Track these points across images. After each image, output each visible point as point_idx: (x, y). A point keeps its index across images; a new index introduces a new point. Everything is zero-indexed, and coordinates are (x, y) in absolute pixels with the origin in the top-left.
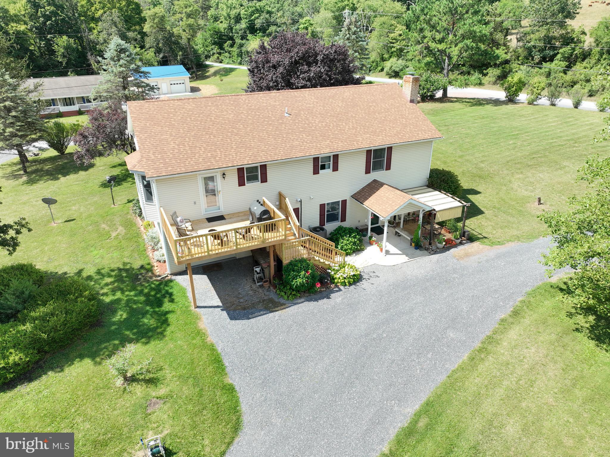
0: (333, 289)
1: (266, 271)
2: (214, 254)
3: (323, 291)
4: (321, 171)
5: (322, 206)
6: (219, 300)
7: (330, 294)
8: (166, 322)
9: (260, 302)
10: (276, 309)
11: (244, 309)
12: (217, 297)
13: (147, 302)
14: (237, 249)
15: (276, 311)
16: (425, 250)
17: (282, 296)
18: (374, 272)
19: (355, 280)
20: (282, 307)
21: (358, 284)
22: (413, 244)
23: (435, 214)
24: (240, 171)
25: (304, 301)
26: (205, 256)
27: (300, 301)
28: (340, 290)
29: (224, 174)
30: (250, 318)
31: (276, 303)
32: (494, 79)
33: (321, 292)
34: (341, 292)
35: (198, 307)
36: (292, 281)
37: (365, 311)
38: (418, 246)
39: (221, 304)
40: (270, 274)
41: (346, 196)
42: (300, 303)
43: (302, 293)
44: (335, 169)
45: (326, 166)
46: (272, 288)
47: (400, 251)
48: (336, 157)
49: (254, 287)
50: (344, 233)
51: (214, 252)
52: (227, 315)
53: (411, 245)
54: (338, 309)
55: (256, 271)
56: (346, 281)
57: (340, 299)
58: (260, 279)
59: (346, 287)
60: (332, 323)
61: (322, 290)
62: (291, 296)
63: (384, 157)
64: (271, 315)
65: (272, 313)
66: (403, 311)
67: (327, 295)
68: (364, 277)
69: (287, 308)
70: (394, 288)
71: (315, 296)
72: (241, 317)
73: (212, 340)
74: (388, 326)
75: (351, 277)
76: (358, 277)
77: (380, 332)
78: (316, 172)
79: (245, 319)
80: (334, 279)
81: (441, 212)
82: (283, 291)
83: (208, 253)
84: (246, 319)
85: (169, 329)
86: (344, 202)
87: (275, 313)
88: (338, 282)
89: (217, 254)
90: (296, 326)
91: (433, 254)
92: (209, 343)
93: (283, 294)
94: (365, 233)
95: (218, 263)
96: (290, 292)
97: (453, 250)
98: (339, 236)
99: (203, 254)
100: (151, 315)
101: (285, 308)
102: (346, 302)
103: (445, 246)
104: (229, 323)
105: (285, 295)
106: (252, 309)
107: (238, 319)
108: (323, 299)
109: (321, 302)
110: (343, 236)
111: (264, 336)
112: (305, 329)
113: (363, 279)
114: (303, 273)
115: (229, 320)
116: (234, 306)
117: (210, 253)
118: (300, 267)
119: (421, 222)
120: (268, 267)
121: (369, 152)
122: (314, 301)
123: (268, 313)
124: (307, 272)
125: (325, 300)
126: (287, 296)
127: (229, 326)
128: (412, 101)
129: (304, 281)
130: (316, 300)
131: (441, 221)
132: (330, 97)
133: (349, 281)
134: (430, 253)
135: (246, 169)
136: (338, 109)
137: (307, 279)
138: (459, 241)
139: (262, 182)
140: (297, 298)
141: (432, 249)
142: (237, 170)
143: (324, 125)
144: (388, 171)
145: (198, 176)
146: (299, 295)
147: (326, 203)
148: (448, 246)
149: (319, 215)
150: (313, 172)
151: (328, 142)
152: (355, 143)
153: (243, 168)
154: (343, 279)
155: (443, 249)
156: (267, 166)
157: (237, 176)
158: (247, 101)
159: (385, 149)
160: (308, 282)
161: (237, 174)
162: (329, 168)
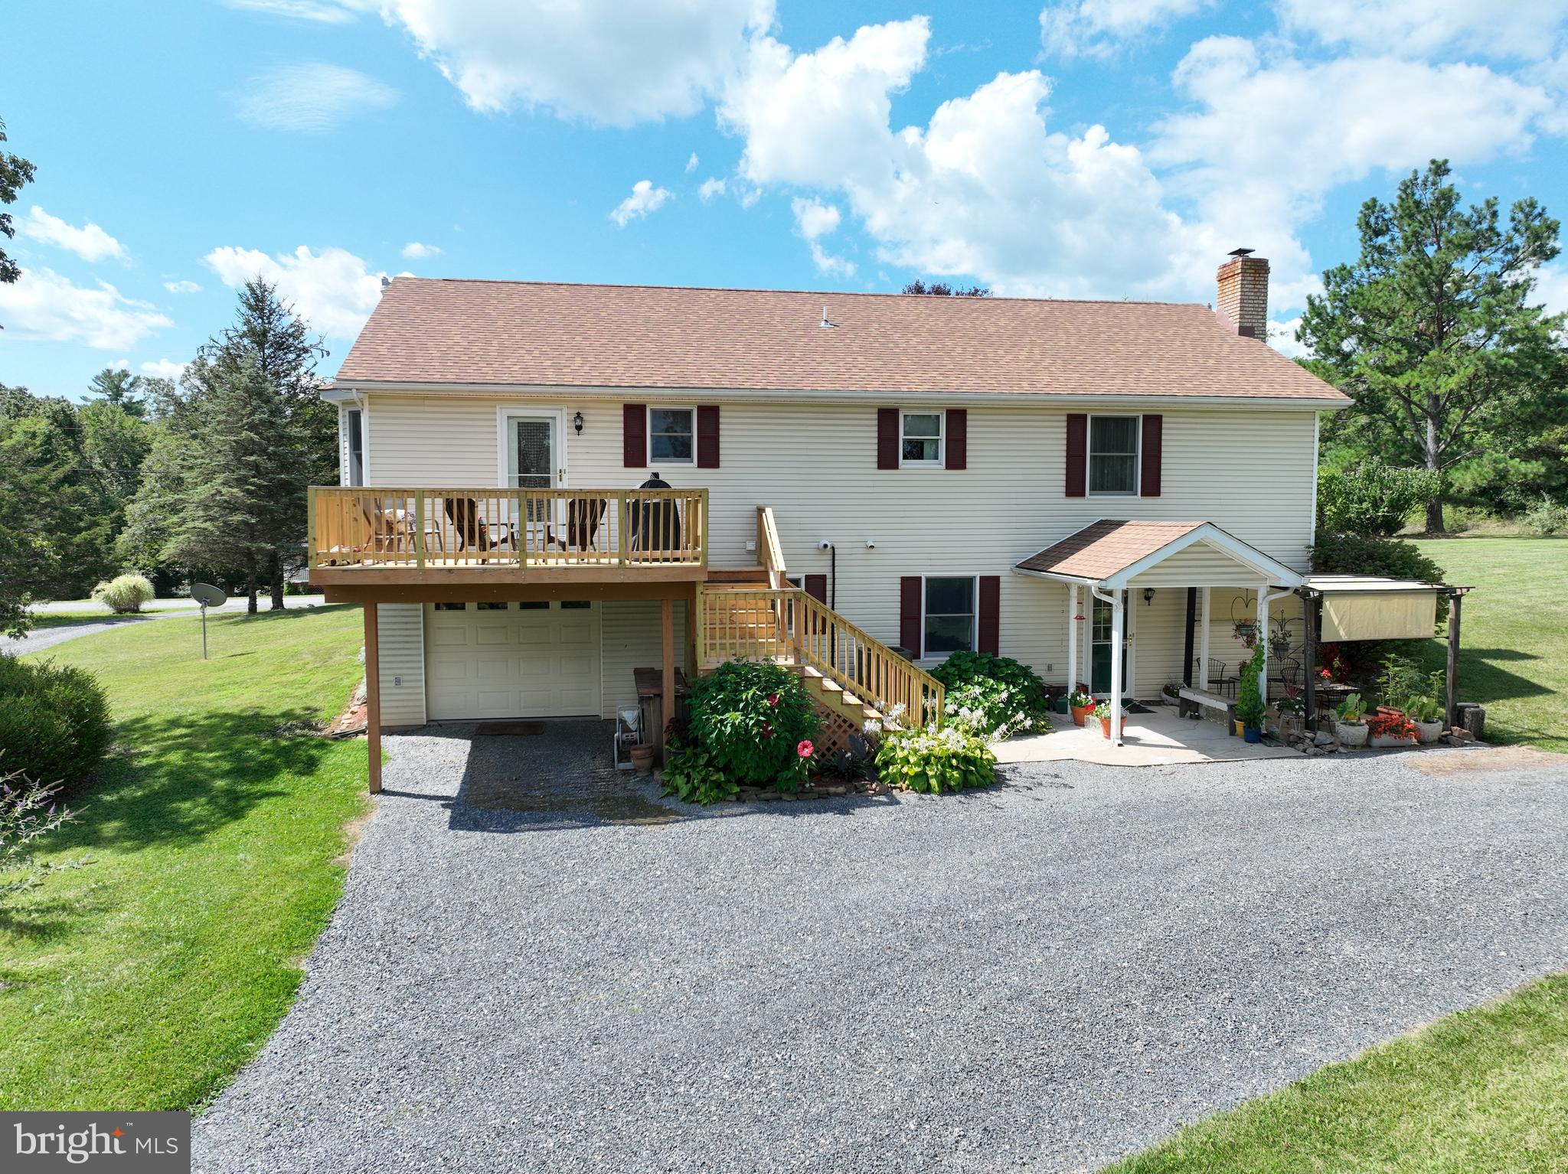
0: (869, 796)
3: (836, 794)
4: (904, 464)
5: (909, 585)
6: (458, 786)
7: (854, 804)
10: (637, 820)
14: (523, 568)
16: (1289, 745)
17: (675, 789)
18: (1057, 776)
19: (971, 777)
20: (663, 819)
21: (978, 794)
22: (1240, 726)
23: (1318, 605)
24: (634, 414)
25: (749, 811)
26: (409, 571)
27: (733, 808)
28: (895, 801)
29: (579, 416)
30: (517, 831)
31: (646, 806)
33: (825, 795)
34: (894, 807)
35: (384, 792)
38: (1259, 734)
39: (454, 794)
40: (661, 724)
41: (1000, 566)
42: (728, 814)
43: (752, 790)
44: (957, 460)
45: (927, 449)
46: (657, 773)
47: (1180, 741)
48: (957, 418)
49: (603, 771)
51: (439, 564)
52: (448, 817)
53: (1233, 732)
55: (623, 721)
56: (931, 772)
57: (889, 818)
59: (926, 796)
61: (832, 789)
62: (703, 790)
63: (1134, 449)
65: (613, 827)
67: (844, 806)
68: (1012, 783)
69: (670, 823)
72: (498, 824)
73: (351, 861)
75: (954, 762)
76: (983, 772)
78: (887, 460)
80: (885, 762)
81: (1345, 602)
82: (682, 773)
83: (420, 562)
84: (500, 831)
86: (991, 585)
87: (622, 826)
88: (901, 776)
89: (450, 570)
91: (1316, 756)
92: (332, 866)
93: (680, 780)
94: (1064, 699)
95: (537, 722)
96: (704, 773)
99: (402, 564)
103: (1371, 742)
104: (438, 834)
105: (688, 782)
106: (551, 811)
108: (824, 812)
111: (537, 871)
112: (701, 871)
113: (1008, 786)
114: (750, 693)
115: (444, 827)
118: (747, 680)
119: (1264, 635)
120: (658, 699)
121: (1075, 422)
124: (768, 694)
126: (690, 786)
128: (1247, 331)
129: (752, 723)
131: (1345, 638)
132: (974, 311)
133: (943, 775)
134: (1304, 751)
135: (653, 412)
136: (992, 329)
137: (762, 718)
138: (1435, 729)
139: (701, 465)
140: (729, 798)
141: (1312, 740)
142: (622, 412)
143: (933, 347)
144: (1150, 501)
145: (498, 410)
146: (736, 789)
147: (924, 575)
148: (1386, 739)
149: (899, 617)
150: (876, 459)
151: (935, 374)
152: (1025, 384)
153: (642, 408)
154: (919, 766)
155: (1365, 749)
156: (722, 414)
157: (622, 431)
158: (722, 298)
159: (1134, 420)
160: (765, 729)
161: (622, 425)
162: (936, 457)
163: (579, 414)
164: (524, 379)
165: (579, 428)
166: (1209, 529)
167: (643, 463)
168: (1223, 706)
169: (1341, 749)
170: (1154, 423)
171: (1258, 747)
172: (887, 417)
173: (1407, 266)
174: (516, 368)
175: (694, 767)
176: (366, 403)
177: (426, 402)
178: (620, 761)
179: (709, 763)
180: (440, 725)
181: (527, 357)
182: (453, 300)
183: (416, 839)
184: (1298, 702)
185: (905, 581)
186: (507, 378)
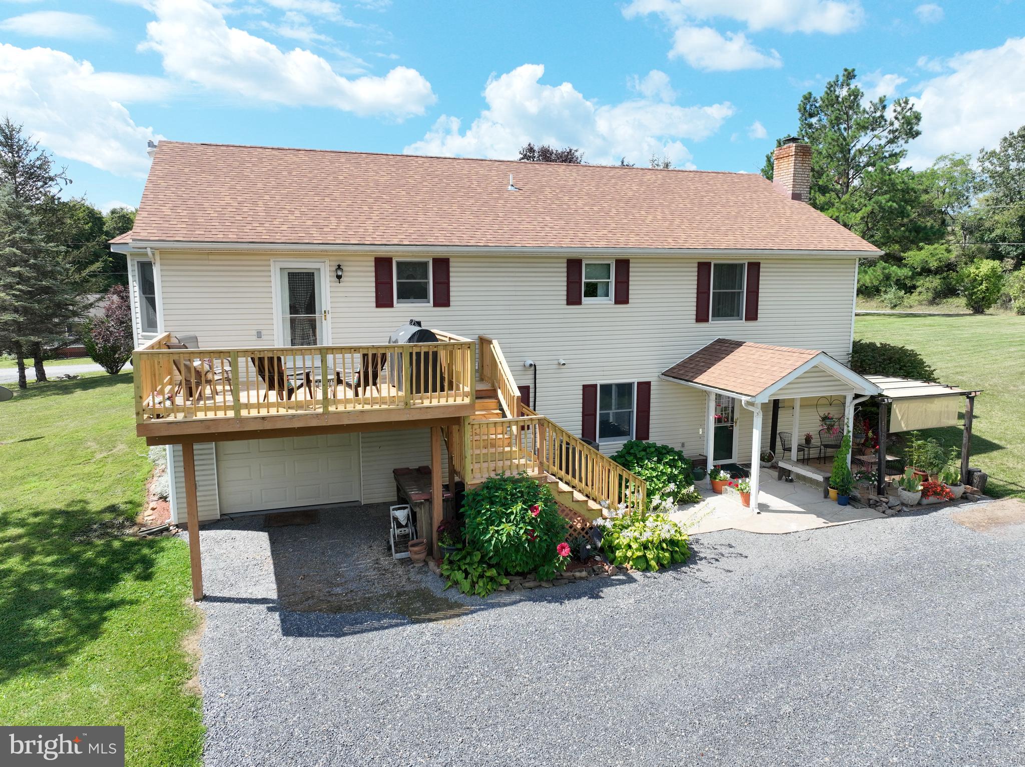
0: (609, 576)
1: (422, 514)
2: (256, 418)
3: (581, 578)
4: (585, 300)
5: (588, 391)
6: (274, 586)
7: (599, 587)
8: (92, 630)
9: (389, 595)
10: (432, 615)
11: (338, 609)
12: (272, 578)
13: (76, 581)
14: (326, 413)
15: (430, 620)
16: (870, 506)
17: (456, 583)
18: (730, 546)
19: (676, 556)
20: (452, 612)
21: (683, 569)
22: (833, 493)
23: (889, 407)
24: (382, 264)
25: (520, 601)
26: (228, 420)
27: (507, 599)
28: (631, 580)
29: (339, 267)
30: (345, 635)
31: (435, 600)
32: (930, 295)
33: (573, 580)
34: (633, 585)
35: (205, 598)
36: (485, 531)
37: (710, 635)
38: (846, 498)
39: (273, 595)
40: (431, 524)
41: (650, 374)
42: (505, 605)
43: (517, 580)
44: (622, 298)
45: (600, 290)
46: (432, 564)
47: (798, 506)
48: (623, 265)
49: (384, 562)
50: (643, 453)
51: (254, 413)
52: (279, 622)
53: (826, 495)
54: (622, 626)
55: (396, 519)
56: (650, 555)
57: (632, 601)
58: (403, 542)
59: (648, 574)
60: (601, 661)
61: (578, 574)
62: (481, 584)
63: (741, 287)
64: (411, 630)
65: (416, 626)
66: (836, 640)
67: (592, 589)
68: (702, 555)
69: (467, 614)
70: (795, 583)
71: (556, 590)
72: (319, 630)
73: (201, 687)
74: (793, 680)
75: (664, 545)
76: (683, 550)
77: (770, 696)
78: (573, 299)
79: (327, 636)
80: (612, 548)
81: (905, 405)
82: (460, 569)
83: (237, 412)
84: (332, 636)
85: (92, 648)
86: (645, 387)
87: (424, 625)
88: (626, 559)
89: (263, 418)
90: (483, 664)
91: (893, 516)
92: (185, 694)
93: (459, 576)
94: (698, 470)
95: (309, 511)
96: (480, 570)
97: (947, 512)
98: (630, 458)
99: (221, 415)
100: (65, 609)
101: (458, 616)
102: (649, 610)
103: (925, 501)
104: (275, 644)
105: (466, 578)
106: (359, 610)
107: (307, 635)
108: (579, 597)
109: (570, 606)
110: (642, 459)
111: (372, 686)
112: (509, 673)
113: (701, 559)
114: (518, 507)
115: (278, 635)
116: (310, 602)
117: (244, 413)
118: (512, 495)
119: (851, 429)
120: (428, 503)
121: (703, 267)
122: (550, 602)
123: (402, 624)
124: (532, 508)
125: (584, 601)
126: (469, 580)
127: (272, 650)
128: (796, 197)
129: (522, 532)
130: (559, 599)
131: (905, 429)
132: (612, 177)
133: (658, 557)
134: (884, 512)
135: (398, 264)
136: (630, 194)
137: (529, 528)
138: (959, 490)
139: (436, 304)
140: (500, 589)
141: (887, 503)
142: (373, 264)
143: (595, 208)
144: (751, 324)
145: (272, 263)
146: (506, 581)
147: (599, 383)
148: (932, 499)
149: (581, 414)
150: (565, 298)
151: (605, 232)
152: (670, 240)
153: (388, 261)
154: (640, 550)
155: (920, 508)
156: (451, 264)
157: (374, 279)
158: (427, 165)
159: (742, 265)
160: (532, 536)
161: (374, 274)
162: (607, 295)
163: (339, 266)
164: (293, 238)
165: (339, 277)
166: (822, 357)
167: (391, 305)
168: (820, 478)
169: (905, 509)
170: (755, 267)
171: (848, 509)
172: (574, 265)
173: (833, 140)
174: (284, 227)
175: (470, 564)
176: (158, 257)
177: (211, 257)
178: (396, 552)
179: (481, 561)
180: (232, 519)
181: (291, 217)
182: (214, 163)
183: (253, 653)
184: (873, 475)
185: (585, 387)
186: (278, 237)
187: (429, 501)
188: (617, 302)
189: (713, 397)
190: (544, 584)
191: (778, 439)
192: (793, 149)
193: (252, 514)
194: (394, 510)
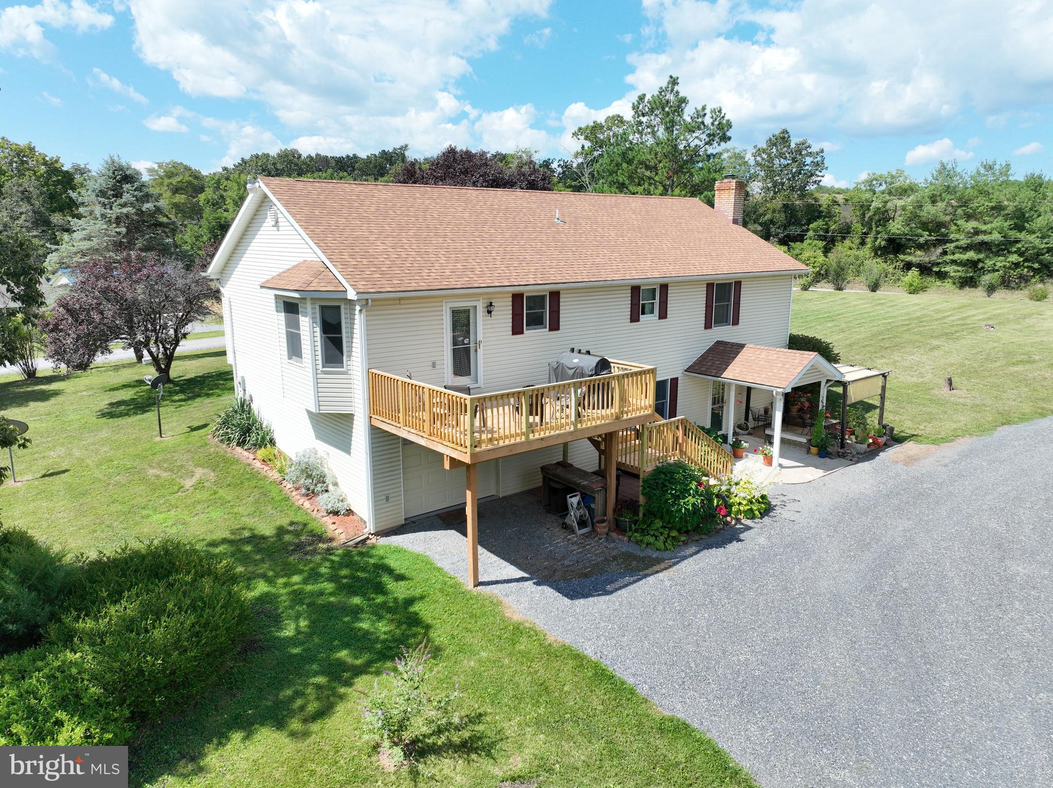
0: (735, 526)
2: (538, 440)
3: (720, 529)
4: (642, 318)
6: (515, 568)
7: (736, 534)
9: (607, 560)
11: (586, 576)
14: (576, 430)
15: (655, 572)
16: (841, 457)
17: (649, 544)
18: (783, 495)
19: (766, 506)
20: (662, 565)
21: (771, 514)
22: (814, 450)
23: (847, 388)
24: (517, 298)
26: (522, 443)
27: (688, 551)
28: (750, 527)
29: (491, 305)
30: (613, 592)
31: (643, 558)
34: (754, 530)
35: (479, 584)
38: (824, 453)
39: (525, 575)
41: (674, 372)
44: (663, 315)
45: (649, 308)
46: (615, 533)
47: (798, 462)
48: (665, 289)
49: (573, 538)
52: (555, 592)
53: (810, 452)
56: (754, 507)
57: (764, 539)
59: (756, 521)
61: (716, 528)
62: (670, 542)
63: (730, 301)
64: (651, 579)
67: (733, 536)
68: (774, 503)
69: (672, 566)
70: (843, 513)
71: (712, 540)
73: (560, 639)
75: (759, 500)
80: (730, 506)
81: (855, 385)
82: (648, 534)
83: (527, 436)
86: (675, 381)
87: (655, 575)
88: (739, 512)
89: (542, 439)
91: (857, 462)
92: (556, 646)
93: (650, 539)
96: (666, 533)
97: (883, 456)
101: (668, 567)
103: (870, 450)
105: (656, 540)
106: (601, 574)
108: (731, 542)
109: (731, 548)
113: (776, 506)
114: (693, 485)
115: (567, 600)
116: (558, 573)
119: (825, 404)
120: (603, 489)
121: (710, 286)
123: (641, 578)
124: (700, 484)
126: (660, 542)
128: (735, 222)
129: (699, 501)
130: (720, 545)
131: (855, 401)
133: (759, 508)
134: (851, 460)
135: (527, 298)
138: (883, 440)
139: (550, 329)
140: (679, 544)
142: (511, 299)
144: (735, 327)
145: (444, 304)
146: (683, 538)
150: (630, 317)
153: (521, 296)
154: (748, 505)
155: (869, 455)
156: (561, 296)
157: (511, 312)
159: (730, 284)
160: (704, 504)
161: (511, 308)
162: (652, 312)
163: (490, 303)
165: (489, 312)
166: (818, 356)
167: (522, 333)
168: (805, 440)
170: (738, 284)
171: (829, 461)
172: (635, 290)
178: (580, 529)
180: (414, 522)
187: (605, 489)
188: (660, 318)
189: (733, 388)
190: (703, 537)
191: (750, 415)
192: (734, 184)
193: (424, 516)
194: (570, 497)
